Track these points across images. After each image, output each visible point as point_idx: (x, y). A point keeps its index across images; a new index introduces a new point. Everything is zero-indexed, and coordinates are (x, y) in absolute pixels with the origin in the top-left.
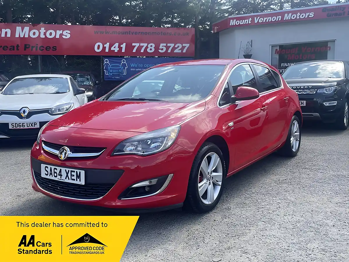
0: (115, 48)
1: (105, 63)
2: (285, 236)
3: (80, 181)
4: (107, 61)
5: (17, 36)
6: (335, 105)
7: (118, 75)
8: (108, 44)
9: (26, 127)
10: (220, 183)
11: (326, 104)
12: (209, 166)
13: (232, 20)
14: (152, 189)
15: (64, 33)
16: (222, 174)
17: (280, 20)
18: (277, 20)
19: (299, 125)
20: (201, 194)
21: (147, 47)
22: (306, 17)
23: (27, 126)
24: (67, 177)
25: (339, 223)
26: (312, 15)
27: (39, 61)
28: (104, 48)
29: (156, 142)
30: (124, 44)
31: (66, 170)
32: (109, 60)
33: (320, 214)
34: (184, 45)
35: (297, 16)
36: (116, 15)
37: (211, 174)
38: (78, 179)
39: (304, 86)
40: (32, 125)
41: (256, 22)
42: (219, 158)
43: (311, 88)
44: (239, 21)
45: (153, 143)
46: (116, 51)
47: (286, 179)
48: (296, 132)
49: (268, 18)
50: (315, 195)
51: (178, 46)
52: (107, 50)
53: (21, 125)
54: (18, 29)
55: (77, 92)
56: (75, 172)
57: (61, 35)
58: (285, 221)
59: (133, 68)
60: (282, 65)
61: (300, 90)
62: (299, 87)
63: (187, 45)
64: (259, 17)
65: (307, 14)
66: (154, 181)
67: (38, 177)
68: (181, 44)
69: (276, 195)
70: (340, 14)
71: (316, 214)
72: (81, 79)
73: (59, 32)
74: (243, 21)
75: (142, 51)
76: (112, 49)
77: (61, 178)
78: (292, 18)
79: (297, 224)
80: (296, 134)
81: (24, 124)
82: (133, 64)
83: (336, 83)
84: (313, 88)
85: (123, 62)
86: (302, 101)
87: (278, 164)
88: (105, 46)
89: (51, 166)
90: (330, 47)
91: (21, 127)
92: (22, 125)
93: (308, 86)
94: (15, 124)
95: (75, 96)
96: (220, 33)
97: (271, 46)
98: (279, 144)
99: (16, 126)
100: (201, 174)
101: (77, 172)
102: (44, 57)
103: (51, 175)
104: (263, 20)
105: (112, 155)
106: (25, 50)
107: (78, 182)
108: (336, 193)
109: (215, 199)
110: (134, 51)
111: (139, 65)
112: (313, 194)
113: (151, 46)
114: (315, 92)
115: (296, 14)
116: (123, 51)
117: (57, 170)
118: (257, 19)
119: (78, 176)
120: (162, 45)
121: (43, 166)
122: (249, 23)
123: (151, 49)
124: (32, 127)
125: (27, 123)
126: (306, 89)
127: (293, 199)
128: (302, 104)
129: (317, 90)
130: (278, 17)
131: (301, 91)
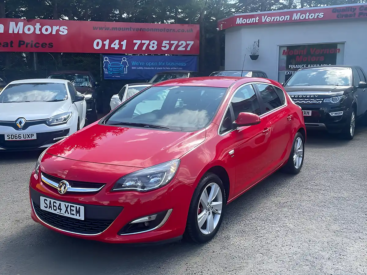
0: (116, 45)
1: (105, 61)
2: (281, 271)
3: (80, 216)
4: (106, 59)
5: (11, 32)
6: (341, 115)
7: (119, 74)
8: (108, 41)
9: (22, 139)
10: (220, 212)
11: (332, 114)
12: (208, 196)
13: (239, 18)
14: (152, 224)
15: (61, 29)
16: (222, 203)
17: (288, 19)
18: (285, 20)
19: (302, 141)
20: (200, 226)
21: (149, 45)
22: (316, 17)
23: (24, 138)
24: (67, 212)
25: (334, 255)
26: (321, 15)
27: (35, 59)
28: (104, 45)
29: (155, 177)
30: (125, 41)
31: (65, 205)
32: (109, 57)
33: (317, 245)
34: (188, 42)
35: (306, 16)
36: (116, 9)
37: (211, 204)
38: (78, 214)
39: (310, 95)
40: (28, 136)
41: (263, 21)
42: (219, 188)
43: (317, 98)
44: (245, 20)
45: (153, 178)
46: (116, 48)
47: (286, 202)
48: (299, 149)
49: (276, 18)
50: (314, 221)
51: (182, 44)
52: (107, 48)
53: (17, 137)
54: (12, 24)
55: (75, 99)
56: (74, 207)
57: (58, 31)
58: (282, 252)
59: (134, 66)
60: (290, 66)
61: (305, 100)
62: (305, 96)
63: (192, 43)
64: (266, 16)
65: (317, 14)
66: (154, 217)
67: (37, 208)
68: (184, 41)
69: (276, 221)
70: (351, 16)
71: (313, 244)
72: (80, 79)
73: (55, 28)
74: (250, 19)
75: (144, 48)
76: (112, 46)
77: (60, 212)
78: (301, 18)
79: (294, 256)
80: (299, 150)
81: (20, 135)
82: (135, 62)
83: (343, 92)
84: (320, 97)
85: (124, 60)
86: (308, 111)
87: (279, 183)
88: (104, 43)
89: (51, 200)
90: (339, 49)
91: (17, 138)
92: (19, 137)
93: (314, 95)
94: (11, 135)
95: (73, 104)
96: (226, 30)
97: (278, 47)
98: (281, 163)
99: (13, 138)
100: (201, 206)
101: (76, 207)
102: (39, 54)
103: (50, 208)
104: (271, 19)
105: (111, 191)
106: (19, 46)
107: (77, 217)
108: (335, 220)
109: (214, 229)
110: (136, 48)
111: (141, 63)
112: (312, 221)
113: (154, 43)
114: (321, 102)
115: (305, 14)
116: (124, 48)
117: (56, 203)
118: (264, 18)
119: (78, 212)
120: (165, 42)
121: (42, 199)
122: (256, 22)
123: (153, 47)
124: (29, 139)
125: (24, 135)
126: (312, 98)
127: (292, 226)
128: (308, 114)
129: (324, 100)
130: (286, 16)
131: (307, 100)
